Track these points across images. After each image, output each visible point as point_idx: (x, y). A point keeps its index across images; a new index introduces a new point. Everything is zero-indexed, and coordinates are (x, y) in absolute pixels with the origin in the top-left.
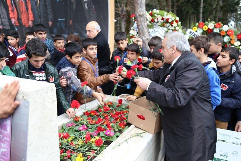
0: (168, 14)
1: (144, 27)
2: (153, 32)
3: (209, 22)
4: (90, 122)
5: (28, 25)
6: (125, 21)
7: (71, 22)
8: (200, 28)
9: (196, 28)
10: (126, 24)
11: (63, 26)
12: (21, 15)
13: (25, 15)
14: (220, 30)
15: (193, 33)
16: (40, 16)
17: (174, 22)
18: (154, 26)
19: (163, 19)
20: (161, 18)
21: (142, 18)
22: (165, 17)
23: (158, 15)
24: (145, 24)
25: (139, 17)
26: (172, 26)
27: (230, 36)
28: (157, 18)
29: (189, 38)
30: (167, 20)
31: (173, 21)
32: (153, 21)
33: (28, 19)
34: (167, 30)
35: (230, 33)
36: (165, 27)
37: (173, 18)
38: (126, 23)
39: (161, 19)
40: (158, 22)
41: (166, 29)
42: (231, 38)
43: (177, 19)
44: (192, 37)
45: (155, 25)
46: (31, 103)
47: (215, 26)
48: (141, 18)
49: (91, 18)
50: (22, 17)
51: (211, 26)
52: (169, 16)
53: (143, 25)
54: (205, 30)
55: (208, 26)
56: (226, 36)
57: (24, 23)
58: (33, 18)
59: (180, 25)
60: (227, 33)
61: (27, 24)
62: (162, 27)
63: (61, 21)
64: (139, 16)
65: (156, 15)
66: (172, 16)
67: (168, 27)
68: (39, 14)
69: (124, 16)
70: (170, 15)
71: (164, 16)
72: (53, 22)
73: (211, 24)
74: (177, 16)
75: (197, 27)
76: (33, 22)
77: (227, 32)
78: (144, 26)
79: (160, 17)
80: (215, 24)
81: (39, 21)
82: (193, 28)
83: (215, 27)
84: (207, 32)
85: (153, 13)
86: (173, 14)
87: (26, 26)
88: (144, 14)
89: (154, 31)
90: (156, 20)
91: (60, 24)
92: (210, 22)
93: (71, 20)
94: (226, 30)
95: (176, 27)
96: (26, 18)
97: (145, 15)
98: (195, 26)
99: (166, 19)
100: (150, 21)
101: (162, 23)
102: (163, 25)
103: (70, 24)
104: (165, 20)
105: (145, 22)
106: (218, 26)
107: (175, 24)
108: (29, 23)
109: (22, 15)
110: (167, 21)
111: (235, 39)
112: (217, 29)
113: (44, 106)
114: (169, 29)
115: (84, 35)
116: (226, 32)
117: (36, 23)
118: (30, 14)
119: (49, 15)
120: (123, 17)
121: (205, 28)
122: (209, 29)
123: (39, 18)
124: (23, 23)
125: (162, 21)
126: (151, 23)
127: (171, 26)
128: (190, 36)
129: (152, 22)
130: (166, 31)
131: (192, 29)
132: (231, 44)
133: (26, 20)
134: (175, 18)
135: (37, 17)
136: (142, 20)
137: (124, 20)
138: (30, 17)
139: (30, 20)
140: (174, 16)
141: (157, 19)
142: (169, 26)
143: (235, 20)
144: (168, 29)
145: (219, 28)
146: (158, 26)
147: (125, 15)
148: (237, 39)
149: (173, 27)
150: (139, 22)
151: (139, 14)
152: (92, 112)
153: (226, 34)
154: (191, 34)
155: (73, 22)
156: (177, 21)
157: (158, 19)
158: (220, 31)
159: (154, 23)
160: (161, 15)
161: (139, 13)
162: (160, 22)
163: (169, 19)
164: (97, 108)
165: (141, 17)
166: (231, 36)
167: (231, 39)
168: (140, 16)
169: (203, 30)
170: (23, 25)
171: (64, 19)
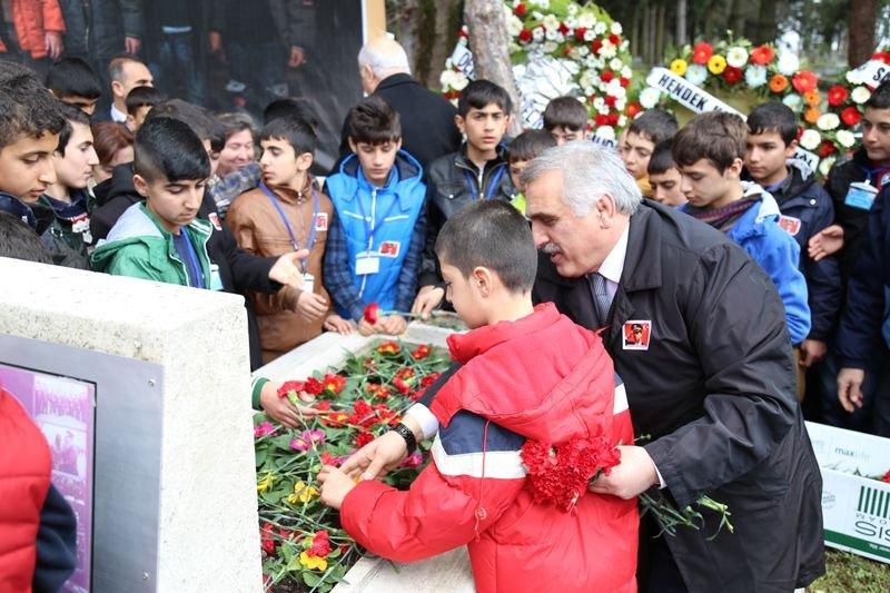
0: (583, 9)
1: (497, 60)
2: (524, 77)
3: (728, 43)
4: (327, 418)
5: (43, 50)
6: (414, 33)
7: (215, 39)
8: (698, 63)
9: (682, 63)
10: (418, 46)
11: (183, 53)
12: (12, 9)
13: (28, 10)
14: (768, 71)
15: (671, 84)
16: (88, 14)
17: (606, 42)
18: (530, 56)
19: (563, 29)
20: (557, 25)
21: (490, 26)
22: (572, 24)
23: (545, 13)
24: (499, 50)
25: (477, 23)
26: (597, 56)
27: (803, 92)
28: (542, 26)
29: (660, 100)
30: (580, 33)
31: (600, 37)
32: (525, 36)
33: (42, 27)
34: (576, 72)
35: (804, 82)
36: (570, 59)
37: (601, 28)
38: (416, 39)
39: (559, 30)
40: (544, 40)
41: (573, 67)
42: (807, 100)
43: (617, 29)
44: (669, 96)
45: (536, 52)
46: (168, 373)
47: (750, 56)
48: (486, 26)
49: (293, 26)
50: (18, 19)
51: (737, 57)
52: (587, 20)
53: (494, 53)
54: (715, 71)
55: (725, 57)
56: (788, 94)
57: (28, 42)
58: (62, 22)
59: (624, 53)
60: (791, 84)
61: (37, 48)
62: (560, 60)
63: (174, 34)
64: (478, 20)
65: (537, 15)
66: (598, 20)
67: (583, 60)
68: (87, 5)
69: (409, 12)
70: (591, 14)
71: (570, 18)
72: (140, 37)
73: (735, 48)
74: (616, 20)
75: (686, 60)
76: (63, 37)
77: (794, 82)
78: (498, 57)
79: (551, 22)
80: (752, 52)
81: (84, 35)
82: (674, 64)
83: (751, 61)
84: (723, 79)
85: (527, 8)
86: (601, 12)
87: (36, 55)
88: (498, 12)
89: (531, 75)
90: (537, 34)
91: (173, 47)
92: (734, 41)
93: (215, 30)
94: (790, 74)
95: (612, 58)
96: (33, 24)
97: (500, 16)
98: (679, 57)
99: (575, 30)
100: (514, 37)
101: (560, 45)
102: (563, 53)
103: (211, 47)
104: (571, 33)
105: (500, 43)
106: (763, 56)
107: (607, 49)
108: (47, 42)
109: (16, 9)
110: (579, 37)
111: (819, 105)
112: (760, 67)
113: (211, 378)
114: (587, 68)
115: (268, 89)
116: (791, 78)
117: (76, 41)
118: (47, 6)
119: (127, 10)
120: (406, 16)
121: (717, 65)
122: (729, 68)
123: (87, 24)
124: (24, 41)
125: (560, 38)
126: (519, 44)
127: (592, 57)
128: (662, 93)
129: (522, 42)
130: (573, 75)
131: (669, 67)
132: (807, 122)
133: (33, 28)
134: (609, 26)
135: (79, 20)
136: (492, 34)
137: (410, 30)
138: (50, 18)
139: (47, 31)
140: (603, 20)
141: (540, 29)
142: (585, 57)
143: (802, 28)
144: (581, 65)
145: (766, 64)
146: (546, 54)
147: (415, 9)
148: (826, 104)
149: (602, 59)
150: (478, 40)
151: (478, 11)
152: (328, 380)
153: (789, 89)
154: (667, 84)
155: (224, 42)
156: (614, 39)
157: (545, 30)
158: (770, 75)
159: (530, 42)
160: (556, 16)
161: (479, 6)
162: (554, 41)
163: (585, 30)
164: (345, 364)
165: (487, 23)
166: (806, 94)
167: (807, 107)
168: (484, 18)
169: (708, 71)
170: (24, 48)
171: (188, 29)
